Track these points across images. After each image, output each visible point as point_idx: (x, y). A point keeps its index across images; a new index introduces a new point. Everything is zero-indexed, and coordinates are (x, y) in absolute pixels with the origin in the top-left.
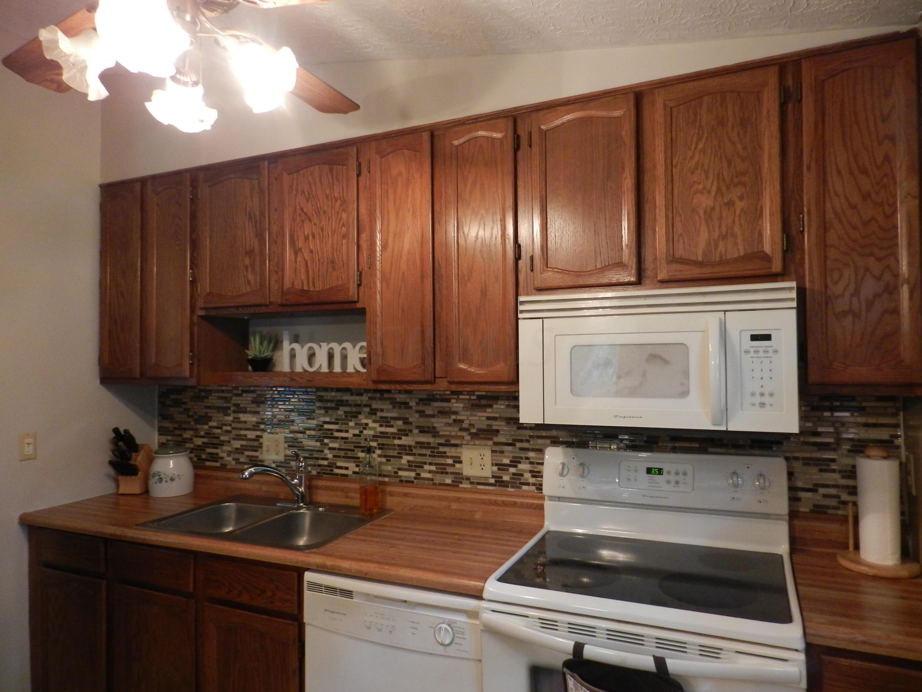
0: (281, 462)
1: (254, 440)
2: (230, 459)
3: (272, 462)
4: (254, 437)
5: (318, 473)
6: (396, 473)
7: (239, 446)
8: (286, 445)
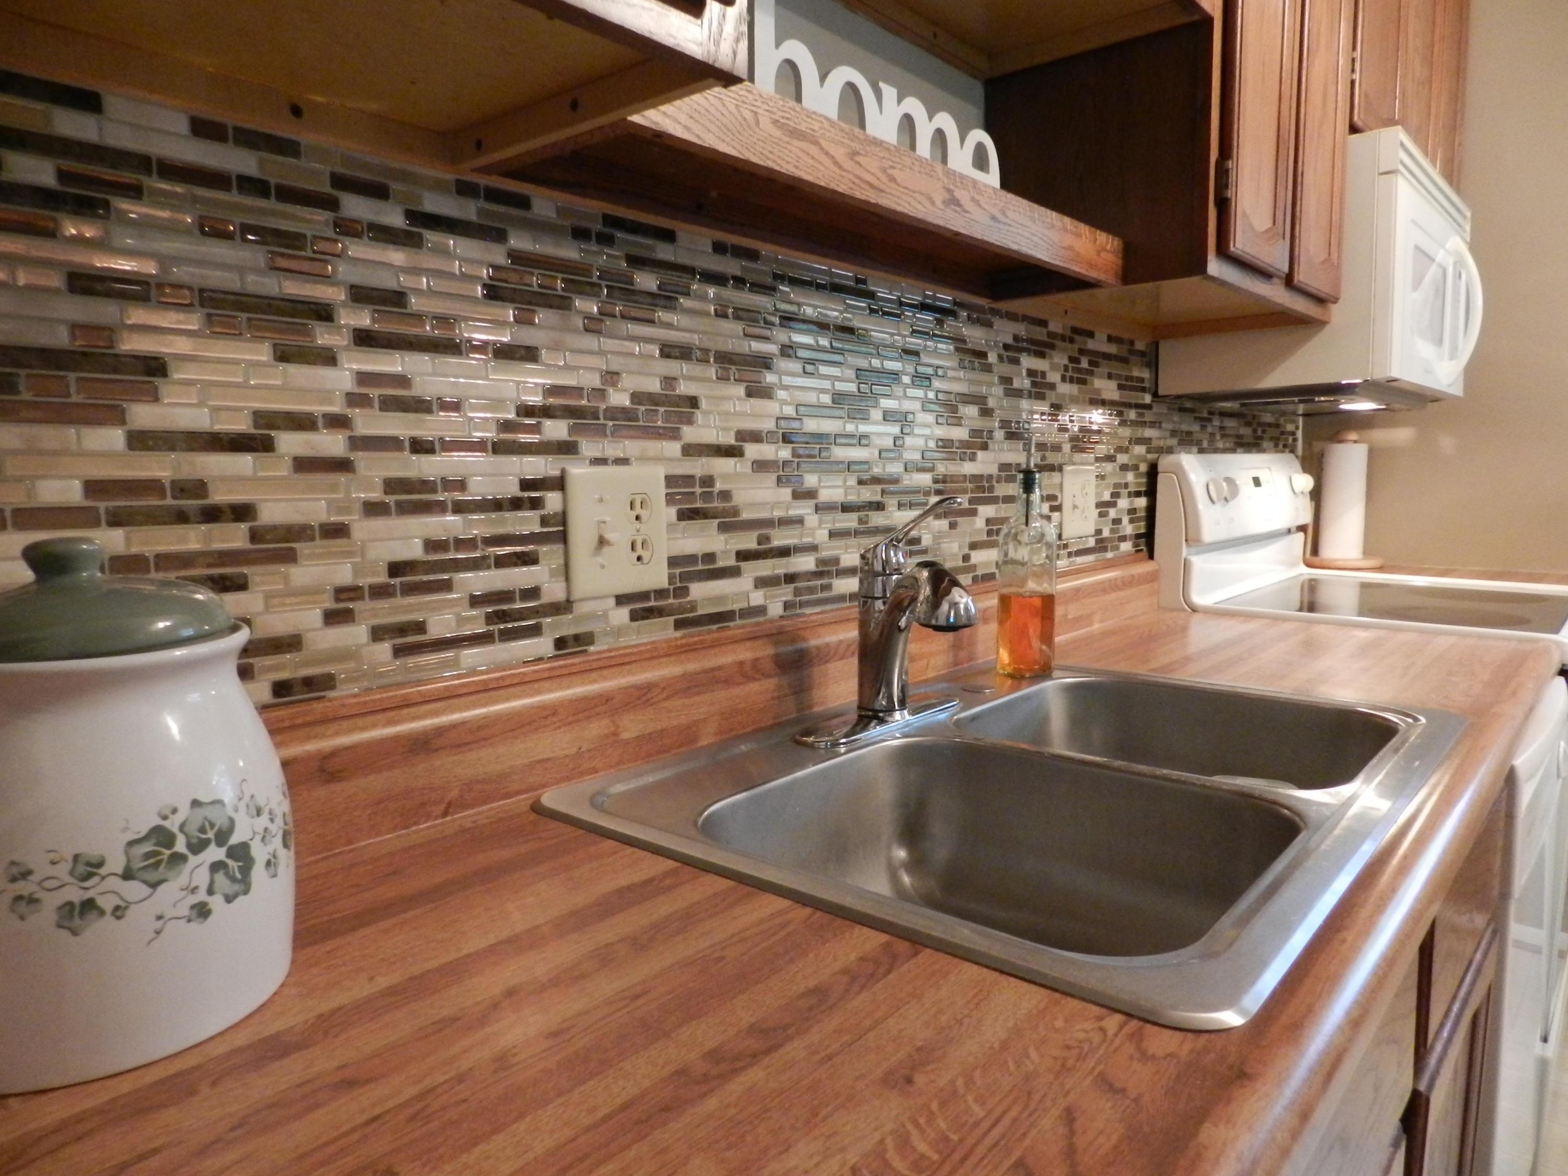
0: (661, 593)
1: (516, 504)
2: (357, 633)
3: (612, 602)
4: (512, 489)
5: (787, 606)
6: (966, 558)
7: (414, 551)
8: (672, 512)
